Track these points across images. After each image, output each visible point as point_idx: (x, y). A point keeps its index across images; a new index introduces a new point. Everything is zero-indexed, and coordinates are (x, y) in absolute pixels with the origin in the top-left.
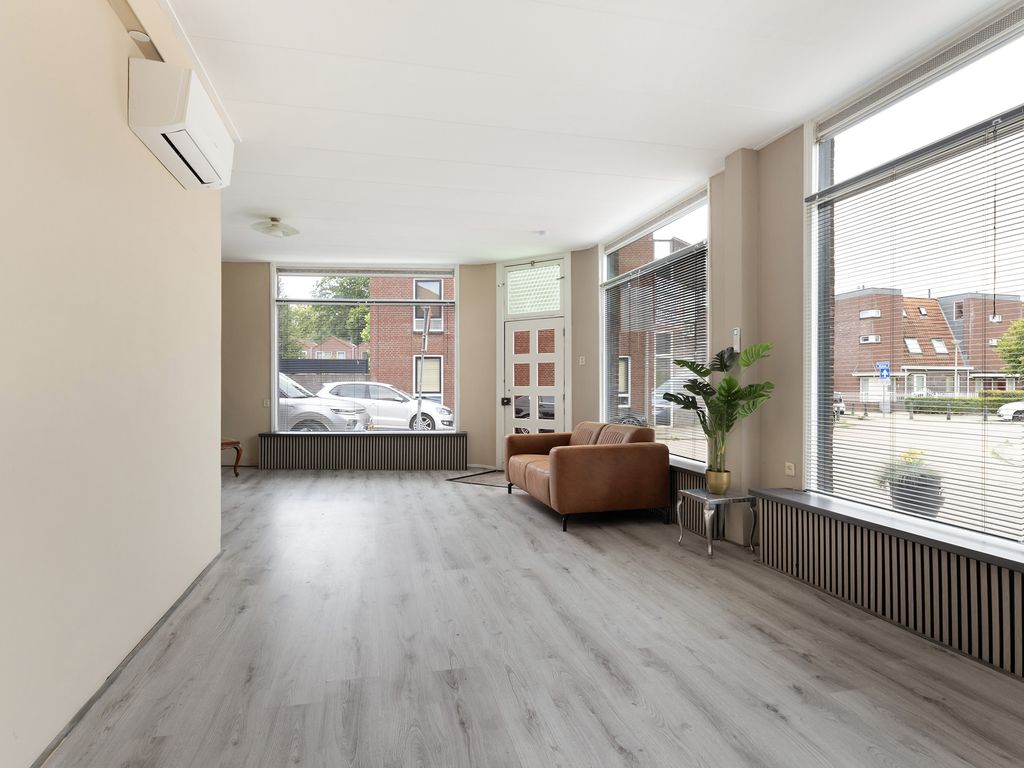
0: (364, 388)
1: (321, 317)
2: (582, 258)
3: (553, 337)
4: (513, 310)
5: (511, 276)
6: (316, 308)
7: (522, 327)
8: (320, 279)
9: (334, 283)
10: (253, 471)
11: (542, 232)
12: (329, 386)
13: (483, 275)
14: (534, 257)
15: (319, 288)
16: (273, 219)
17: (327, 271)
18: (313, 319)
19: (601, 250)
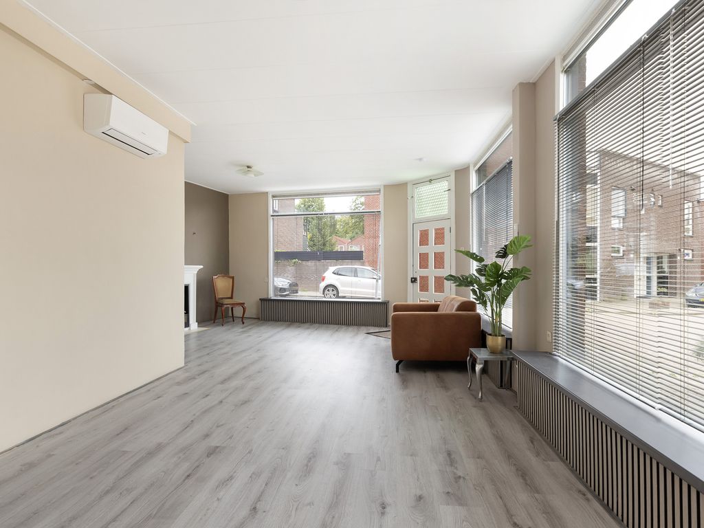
0: (354, 270)
1: (356, 222)
2: (461, 173)
3: (443, 233)
4: (419, 215)
5: (416, 191)
6: (352, 217)
7: (424, 227)
8: (354, 198)
9: (363, 199)
10: (256, 321)
11: (420, 159)
12: (332, 269)
13: (399, 191)
14: (430, 177)
15: (354, 204)
16: (248, 167)
17: (359, 192)
18: (350, 224)
19: (471, 168)
